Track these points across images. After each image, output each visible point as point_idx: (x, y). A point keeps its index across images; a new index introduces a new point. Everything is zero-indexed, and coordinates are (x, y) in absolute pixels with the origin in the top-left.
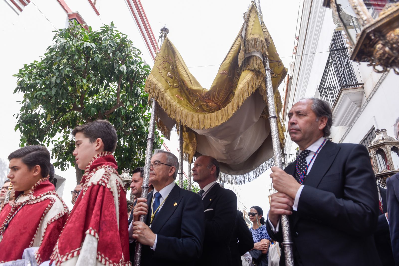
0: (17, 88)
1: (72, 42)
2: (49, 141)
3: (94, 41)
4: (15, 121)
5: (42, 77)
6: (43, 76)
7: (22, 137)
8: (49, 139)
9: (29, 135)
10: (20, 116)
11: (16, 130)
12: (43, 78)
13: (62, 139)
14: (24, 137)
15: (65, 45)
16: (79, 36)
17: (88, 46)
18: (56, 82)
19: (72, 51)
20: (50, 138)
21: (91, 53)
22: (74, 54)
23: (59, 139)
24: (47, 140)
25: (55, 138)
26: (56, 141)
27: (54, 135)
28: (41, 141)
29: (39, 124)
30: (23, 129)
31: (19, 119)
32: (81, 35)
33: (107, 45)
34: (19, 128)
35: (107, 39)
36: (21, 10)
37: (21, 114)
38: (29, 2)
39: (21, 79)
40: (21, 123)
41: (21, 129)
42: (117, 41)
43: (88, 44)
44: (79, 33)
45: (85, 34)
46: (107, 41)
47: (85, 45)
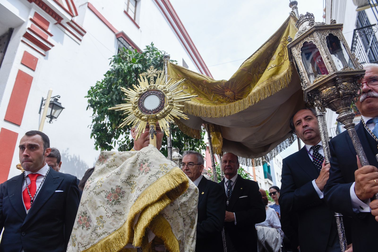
0: (89, 106)
1: (124, 65)
2: (115, 143)
3: (140, 62)
4: (90, 131)
5: (105, 95)
6: (105, 94)
7: (96, 142)
8: (115, 141)
9: (101, 140)
10: (92, 127)
11: (91, 138)
12: (106, 96)
13: (124, 139)
14: (97, 142)
15: (119, 69)
16: (128, 59)
17: (136, 67)
18: (116, 99)
19: (125, 73)
20: (115, 140)
21: (139, 71)
22: (126, 75)
23: (122, 139)
24: (114, 142)
25: (119, 139)
26: (120, 141)
27: (118, 137)
28: (109, 143)
29: (106, 130)
30: (96, 136)
31: (92, 129)
32: (129, 57)
33: (151, 63)
34: (93, 136)
35: (149, 59)
36: (80, 40)
37: (93, 125)
38: (85, 32)
39: (90, 98)
40: (94, 132)
41: (94, 136)
42: (158, 60)
43: (136, 66)
44: (128, 56)
45: (132, 56)
46: (150, 61)
47: (133, 67)
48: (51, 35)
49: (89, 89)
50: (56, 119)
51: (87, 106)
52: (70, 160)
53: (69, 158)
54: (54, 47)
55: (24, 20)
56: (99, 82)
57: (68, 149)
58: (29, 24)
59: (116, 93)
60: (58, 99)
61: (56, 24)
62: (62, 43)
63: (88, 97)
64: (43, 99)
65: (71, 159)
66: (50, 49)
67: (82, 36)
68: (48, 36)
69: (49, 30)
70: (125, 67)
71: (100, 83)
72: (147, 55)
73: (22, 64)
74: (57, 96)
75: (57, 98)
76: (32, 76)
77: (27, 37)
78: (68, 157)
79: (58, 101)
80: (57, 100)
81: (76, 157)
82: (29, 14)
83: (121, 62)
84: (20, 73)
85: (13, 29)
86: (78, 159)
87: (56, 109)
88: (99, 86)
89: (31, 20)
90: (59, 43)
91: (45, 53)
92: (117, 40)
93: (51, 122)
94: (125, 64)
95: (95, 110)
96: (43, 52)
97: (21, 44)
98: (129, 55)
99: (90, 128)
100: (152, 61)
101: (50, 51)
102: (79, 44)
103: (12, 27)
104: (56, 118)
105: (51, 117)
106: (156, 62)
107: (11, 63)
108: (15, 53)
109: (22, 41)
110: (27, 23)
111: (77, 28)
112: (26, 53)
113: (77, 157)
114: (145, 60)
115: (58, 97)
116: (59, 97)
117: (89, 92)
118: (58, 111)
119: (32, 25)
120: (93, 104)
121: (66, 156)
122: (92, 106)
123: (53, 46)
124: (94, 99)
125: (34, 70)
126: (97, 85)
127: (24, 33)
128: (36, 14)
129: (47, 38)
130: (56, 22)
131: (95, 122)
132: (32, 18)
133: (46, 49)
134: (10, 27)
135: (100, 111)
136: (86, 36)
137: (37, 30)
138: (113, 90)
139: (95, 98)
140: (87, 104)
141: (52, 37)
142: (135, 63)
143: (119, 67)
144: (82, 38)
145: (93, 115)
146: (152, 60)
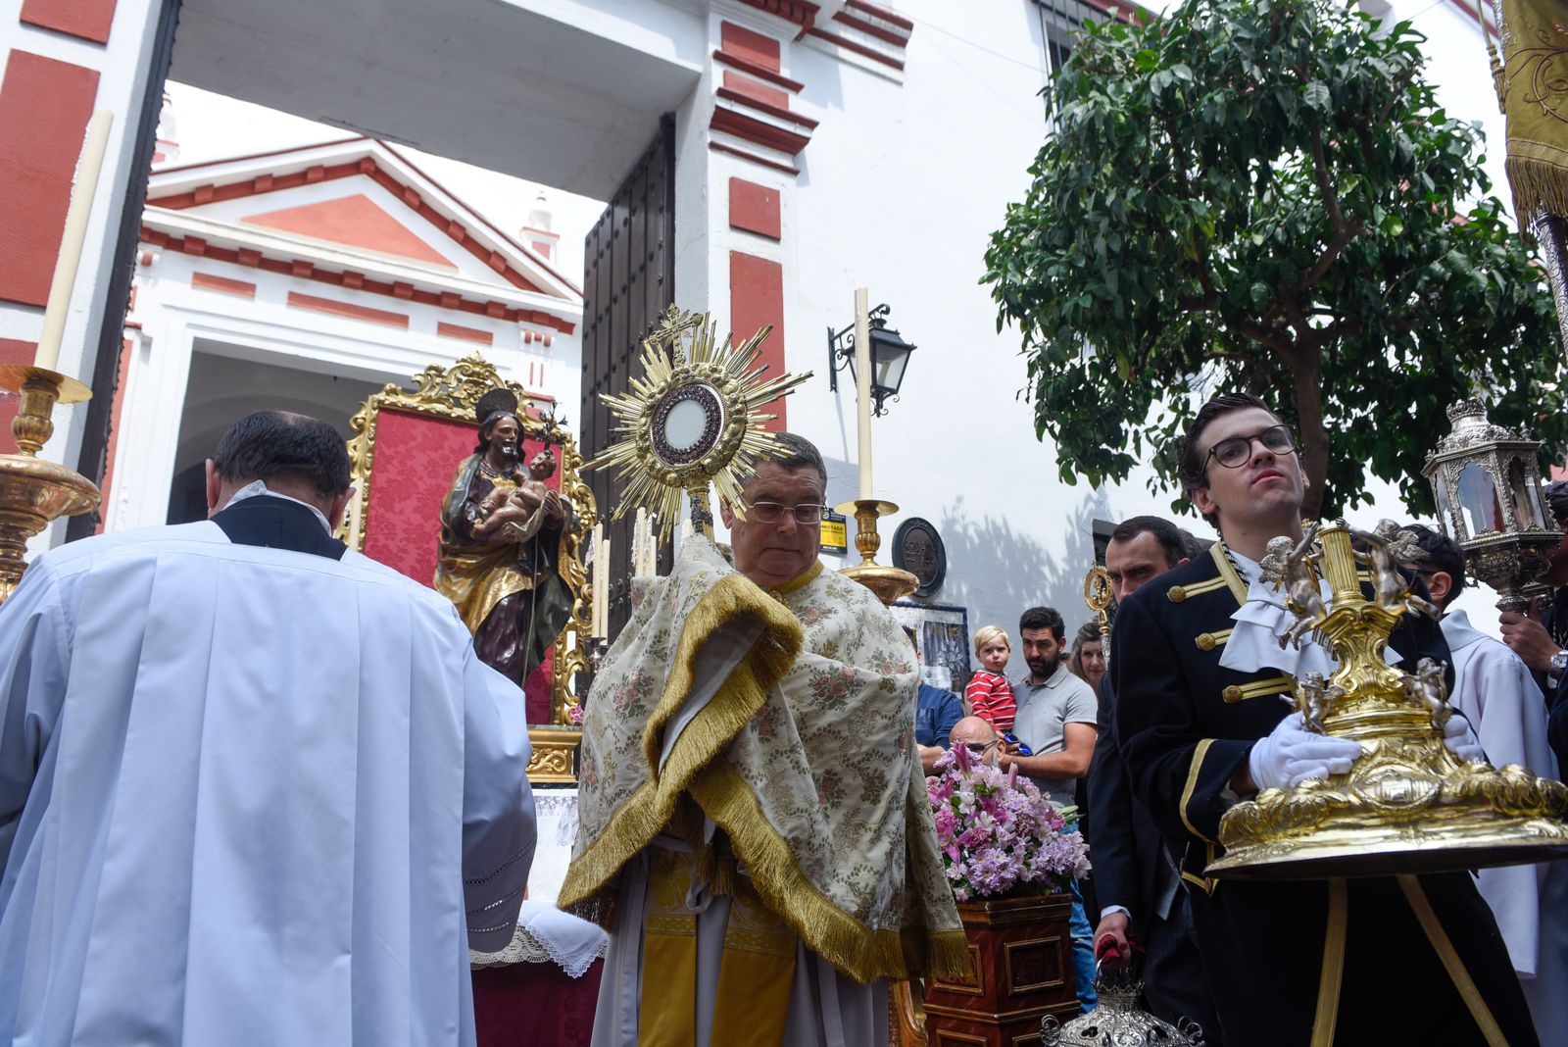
0: (1002, 313)
1: (1108, 96)
2: (1137, 440)
3: (1174, 56)
4: (1028, 412)
5: (1058, 252)
6: (1057, 247)
7: (1059, 452)
8: (1136, 432)
9: (1079, 440)
10: (1033, 393)
11: (1040, 437)
12: (1063, 252)
13: (1170, 417)
14: (1068, 450)
15: (1092, 120)
16: (1117, 64)
17: (1166, 85)
18: (1109, 249)
19: (1121, 127)
20: (1135, 426)
21: (1179, 100)
22: (1130, 133)
23: (1161, 418)
24: (1131, 436)
25: (1151, 420)
26: (1156, 428)
27: (1145, 412)
28: (1115, 446)
29: (1091, 392)
30: (1057, 429)
31: (1034, 402)
32: (1121, 53)
33: (1229, 43)
34: (1047, 430)
35: (1218, 27)
36: (898, 66)
37: (1035, 384)
38: (908, 26)
39: (999, 282)
40: (1045, 411)
41: (1051, 430)
42: (1261, 14)
43: (1165, 78)
44: (1114, 52)
45: (1130, 44)
46: (1222, 34)
47: (1154, 89)
48: (796, 87)
49: (985, 244)
50: (894, 396)
51: (997, 314)
52: (976, 540)
53: (971, 531)
54: (817, 129)
55: (696, 67)
56: (1016, 206)
57: (959, 499)
58: (716, 76)
59: (1104, 223)
60: (884, 317)
61: (799, 38)
62: (839, 103)
63: (990, 279)
64: (831, 332)
65: (979, 534)
66: (807, 140)
67: (900, 49)
68: (786, 96)
69: (785, 73)
70: (1112, 100)
71: (1022, 209)
72: (1203, 14)
73: (734, 227)
74: (877, 309)
75: (878, 315)
76: (777, 260)
77: (724, 126)
78: (965, 528)
79: (886, 327)
80: (882, 322)
81: (994, 524)
82: (705, 40)
83: (1093, 85)
84: (738, 260)
85: (674, 114)
86: (1004, 531)
87: (887, 360)
88: (1024, 222)
89: (719, 56)
90: (830, 105)
91: (793, 161)
92: (1035, 10)
93: (882, 411)
94: (1110, 89)
95: (1027, 326)
96: (785, 161)
97: (714, 157)
98: (1116, 44)
99: (1027, 400)
100: (1234, 32)
101: (807, 149)
102: (899, 84)
103: (669, 109)
104: (894, 392)
105: (879, 392)
106: (1253, 30)
107: (702, 236)
108: (704, 198)
109: (714, 146)
110: (709, 74)
111: (875, 21)
112: (734, 183)
113: (1000, 522)
114: (1198, 37)
115: (883, 312)
116: (884, 308)
117: (989, 258)
118: (895, 365)
119: (725, 73)
120: (1016, 303)
121: (958, 528)
122: (1015, 310)
123: (811, 124)
124: (1017, 279)
125: (776, 239)
126: (1013, 221)
127: (710, 112)
128: (729, 31)
129: (786, 104)
130: (797, 29)
131: (1039, 374)
132: (720, 49)
133: (793, 145)
134: (662, 113)
135: (1051, 322)
136: (914, 39)
137: (748, 87)
138: (1086, 216)
139: (1019, 277)
140: (994, 307)
141: (802, 92)
142: (1156, 71)
143: (1092, 113)
144: (904, 54)
145: (1024, 346)
146: (1230, 27)
